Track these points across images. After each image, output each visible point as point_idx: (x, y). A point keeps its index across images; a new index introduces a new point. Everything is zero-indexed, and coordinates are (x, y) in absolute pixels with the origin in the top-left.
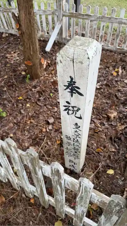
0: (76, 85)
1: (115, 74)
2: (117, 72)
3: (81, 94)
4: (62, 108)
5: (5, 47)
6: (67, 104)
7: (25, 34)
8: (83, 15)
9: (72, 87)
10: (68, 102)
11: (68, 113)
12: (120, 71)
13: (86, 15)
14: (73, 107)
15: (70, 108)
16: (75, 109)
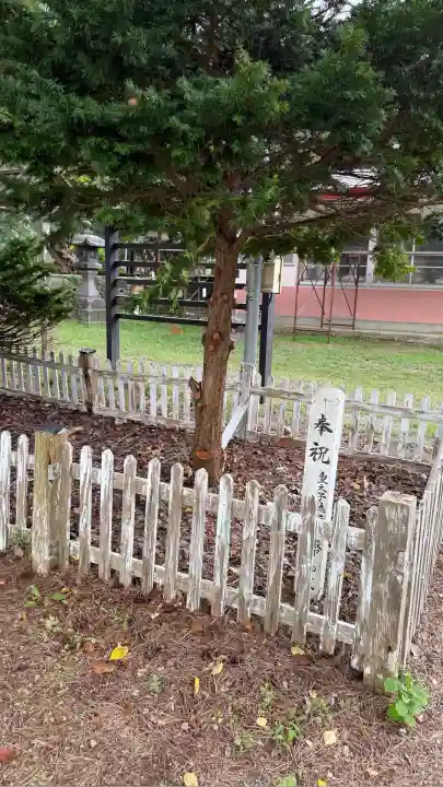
0: (327, 421)
1: (357, 487)
2: (361, 484)
3: (330, 431)
4: (308, 453)
5: (128, 440)
6: (315, 447)
7: (208, 409)
8: (289, 394)
9: (323, 425)
10: (316, 444)
11: (314, 459)
12: (366, 484)
13: (296, 394)
14: (321, 449)
15: (318, 451)
16: (323, 450)
